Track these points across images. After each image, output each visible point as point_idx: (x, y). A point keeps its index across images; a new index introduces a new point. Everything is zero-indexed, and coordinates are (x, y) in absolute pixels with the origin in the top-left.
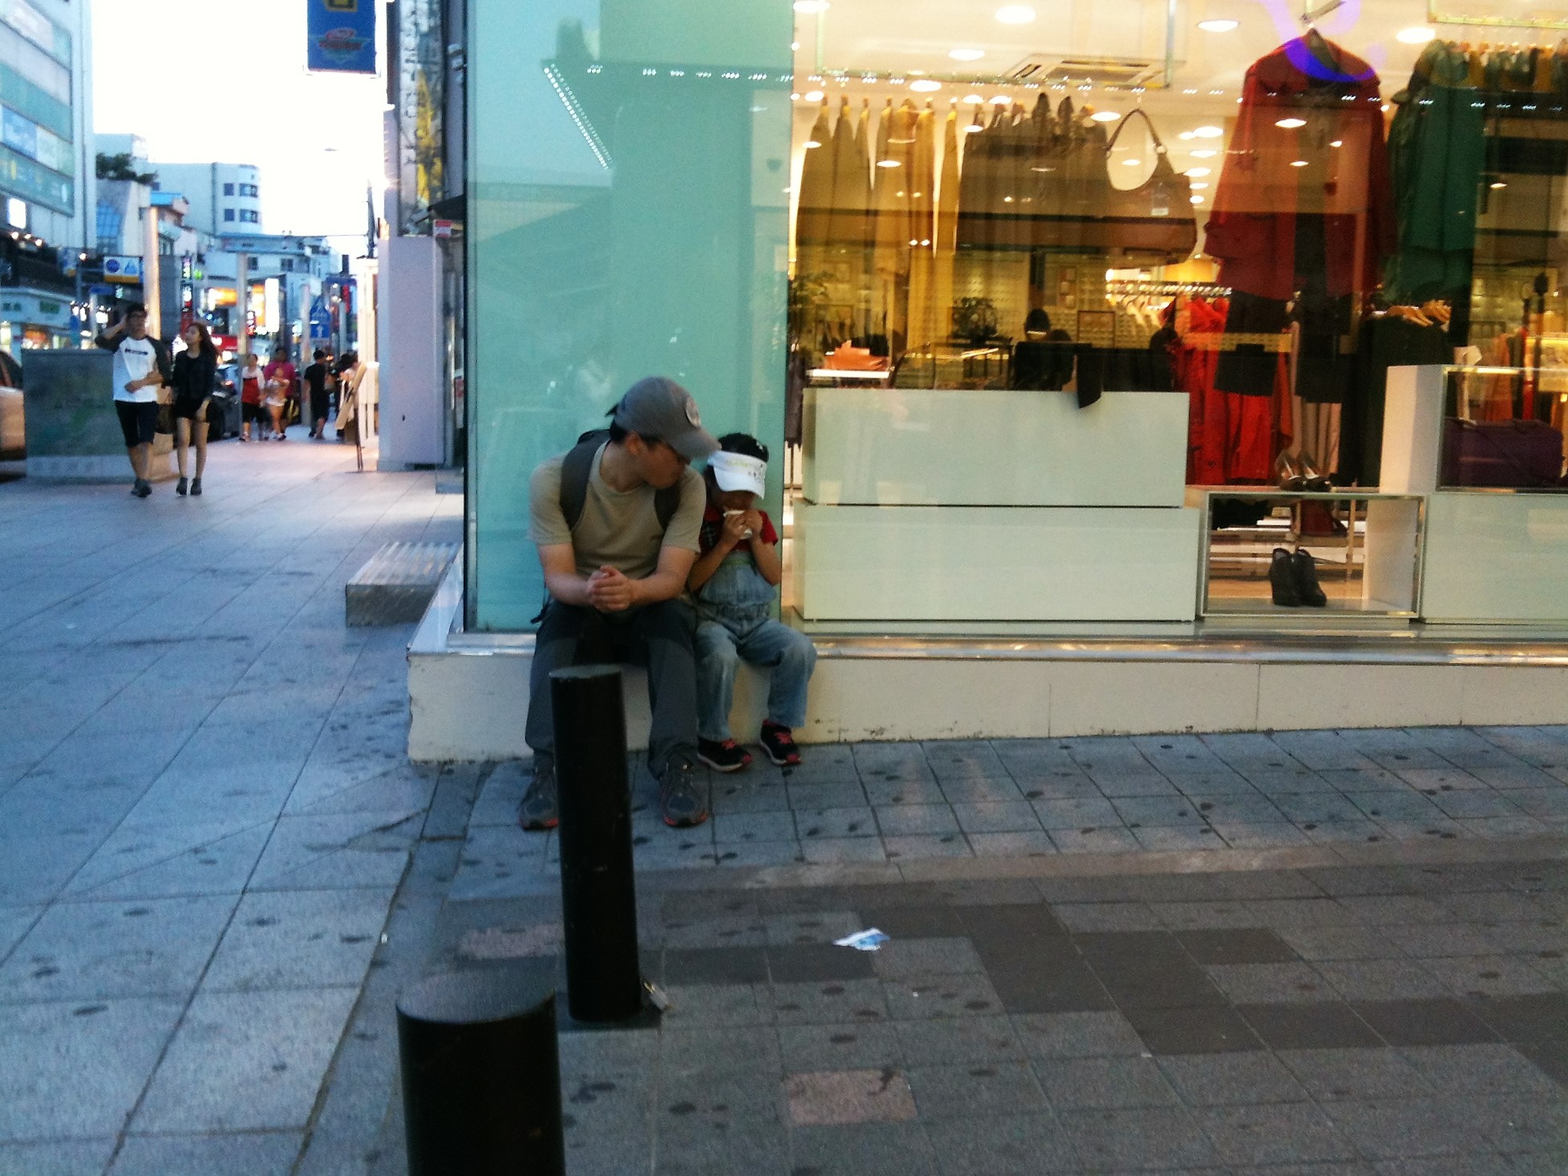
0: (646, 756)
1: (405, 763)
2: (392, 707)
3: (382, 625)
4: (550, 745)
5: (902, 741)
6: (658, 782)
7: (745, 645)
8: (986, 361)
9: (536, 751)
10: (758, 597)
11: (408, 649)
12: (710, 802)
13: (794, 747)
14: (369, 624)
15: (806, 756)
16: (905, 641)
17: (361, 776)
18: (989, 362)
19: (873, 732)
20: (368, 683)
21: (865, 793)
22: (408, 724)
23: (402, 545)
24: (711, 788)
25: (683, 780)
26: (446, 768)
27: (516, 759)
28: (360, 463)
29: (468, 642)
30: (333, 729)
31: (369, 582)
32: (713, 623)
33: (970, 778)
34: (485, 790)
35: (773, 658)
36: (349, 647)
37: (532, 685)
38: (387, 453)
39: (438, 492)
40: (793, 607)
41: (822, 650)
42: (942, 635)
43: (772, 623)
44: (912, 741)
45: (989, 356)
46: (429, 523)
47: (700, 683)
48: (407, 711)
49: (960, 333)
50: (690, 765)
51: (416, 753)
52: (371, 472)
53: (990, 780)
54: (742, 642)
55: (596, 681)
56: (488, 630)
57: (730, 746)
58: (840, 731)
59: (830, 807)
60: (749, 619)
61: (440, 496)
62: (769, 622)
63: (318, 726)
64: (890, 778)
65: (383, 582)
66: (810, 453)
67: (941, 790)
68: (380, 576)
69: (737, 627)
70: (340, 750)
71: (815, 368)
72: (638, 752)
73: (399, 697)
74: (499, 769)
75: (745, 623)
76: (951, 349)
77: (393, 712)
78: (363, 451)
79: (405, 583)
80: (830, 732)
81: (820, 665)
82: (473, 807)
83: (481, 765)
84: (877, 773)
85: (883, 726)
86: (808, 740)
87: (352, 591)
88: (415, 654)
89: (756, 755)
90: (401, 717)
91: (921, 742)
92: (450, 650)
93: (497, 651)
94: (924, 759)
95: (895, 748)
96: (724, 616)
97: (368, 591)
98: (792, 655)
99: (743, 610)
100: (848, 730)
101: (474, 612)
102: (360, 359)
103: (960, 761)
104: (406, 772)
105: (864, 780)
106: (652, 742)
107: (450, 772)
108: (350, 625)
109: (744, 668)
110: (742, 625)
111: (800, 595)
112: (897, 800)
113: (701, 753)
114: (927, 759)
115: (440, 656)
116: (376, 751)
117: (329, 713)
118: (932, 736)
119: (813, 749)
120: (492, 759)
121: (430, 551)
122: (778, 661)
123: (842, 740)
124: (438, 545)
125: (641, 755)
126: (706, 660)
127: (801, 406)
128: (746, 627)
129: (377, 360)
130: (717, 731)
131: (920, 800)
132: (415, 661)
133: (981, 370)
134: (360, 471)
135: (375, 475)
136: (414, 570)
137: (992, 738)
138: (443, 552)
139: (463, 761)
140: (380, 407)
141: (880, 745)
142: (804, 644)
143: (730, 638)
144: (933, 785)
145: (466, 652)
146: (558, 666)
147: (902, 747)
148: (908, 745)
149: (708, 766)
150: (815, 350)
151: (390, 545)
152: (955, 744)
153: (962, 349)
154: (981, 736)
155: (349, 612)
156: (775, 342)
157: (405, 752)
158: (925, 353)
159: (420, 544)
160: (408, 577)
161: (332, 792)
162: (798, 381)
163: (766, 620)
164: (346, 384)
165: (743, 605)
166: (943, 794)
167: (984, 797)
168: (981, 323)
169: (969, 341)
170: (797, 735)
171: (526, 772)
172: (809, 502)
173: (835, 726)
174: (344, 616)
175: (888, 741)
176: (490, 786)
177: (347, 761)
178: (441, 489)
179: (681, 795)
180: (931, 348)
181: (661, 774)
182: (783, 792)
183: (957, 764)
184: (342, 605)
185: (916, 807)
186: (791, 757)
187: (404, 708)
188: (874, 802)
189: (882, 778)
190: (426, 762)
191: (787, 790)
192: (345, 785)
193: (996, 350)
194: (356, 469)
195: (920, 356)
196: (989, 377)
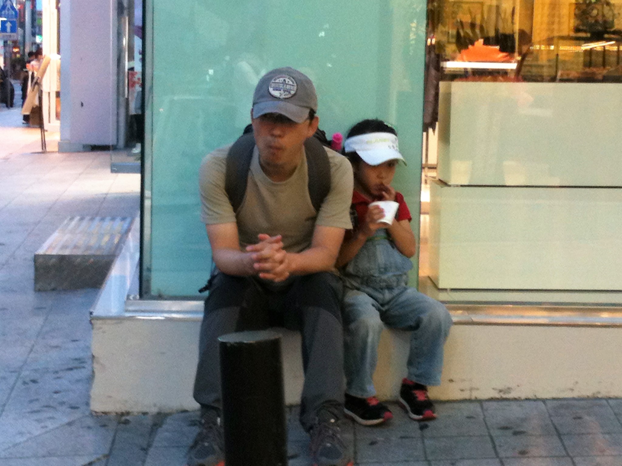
0: (298, 410)
1: (87, 413)
2: (76, 364)
3: (65, 290)
4: (217, 400)
5: (527, 399)
6: (308, 435)
7: (386, 311)
8: (604, 52)
9: (203, 406)
10: (397, 268)
11: (91, 313)
12: (355, 453)
13: (429, 404)
14: (53, 290)
15: (440, 412)
16: (532, 309)
17: (51, 425)
18: (606, 53)
19: (500, 391)
20: (54, 342)
21: (494, 447)
22: (91, 378)
23: (82, 219)
24: (355, 440)
25: (330, 432)
26: (123, 418)
27: (185, 411)
28: (44, 144)
29: (143, 308)
30: (25, 383)
31: (54, 252)
32: (359, 292)
33: (589, 434)
34: (157, 438)
35: (412, 323)
36: (38, 309)
37: (200, 347)
38: (68, 136)
39: (113, 171)
40: (429, 277)
41: (457, 316)
42: (562, 304)
43: (411, 292)
44: (536, 400)
45: (607, 48)
46: (105, 198)
47: (347, 347)
48: (90, 368)
49: (581, 27)
50: (337, 419)
51: (97, 406)
52: (53, 152)
53: (607, 436)
54: (384, 309)
55: (260, 345)
56: (160, 297)
57: (374, 403)
58: (471, 389)
59: (463, 459)
60: (390, 288)
61: (114, 175)
62: (409, 291)
63: (11, 381)
64: (516, 433)
65: (67, 252)
66: (445, 138)
67: (563, 445)
68: (64, 247)
69: (379, 296)
70: (31, 401)
71: (448, 60)
72: (291, 407)
73: (82, 355)
74: (169, 420)
75: (386, 291)
76: (574, 42)
77: (76, 368)
78: (46, 133)
79: (86, 254)
80: (462, 390)
81: (455, 331)
82: (146, 454)
83: (153, 416)
84: (506, 428)
85: (510, 386)
86: (443, 397)
87: (40, 260)
88: (98, 318)
89: (395, 410)
90: (83, 373)
91: (544, 401)
92: (128, 315)
93: (166, 315)
94: (547, 415)
95: (520, 406)
96: (368, 285)
97: (54, 260)
98: (430, 321)
99: (385, 281)
100: (478, 389)
101: (148, 281)
102: (44, 52)
103: (580, 418)
104: (89, 422)
105: (493, 435)
106: (304, 400)
107: (127, 422)
108: (38, 290)
109: (386, 333)
110: (383, 295)
111: (435, 266)
112: (523, 453)
113: (349, 409)
114: (550, 416)
115: (119, 319)
116: (62, 403)
117: (21, 368)
118: (554, 395)
119: (448, 405)
120: (162, 412)
121: (107, 224)
122: (416, 326)
123: (473, 398)
124: (113, 219)
125: (294, 409)
126: (353, 326)
127: (437, 94)
128: (387, 295)
129: (59, 52)
130: (363, 390)
131: (544, 453)
132: (98, 324)
133: (600, 59)
134: (44, 152)
135: (57, 155)
136: (93, 242)
137: (610, 398)
138: (118, 225)
139: (138, 413)
140: (61, 95)
141: (507, 403)
142: (441, 311)
143: (373, 305)
144: (555, 439)
145: (140, 317)
146: (225, 332)
147: (526, 404)
148: (532, 402)
149: (353, 421)
150: (449, 42)
151: (72, 219)
152: (575, 402)
153: (583, 42)
154: (600, 396)
155: (37, 279)
156: (412, 36)
157: (88, 404)
158: (549, 45)
159: (98, 218)
160: (88, 248)
161: (25, 439)
162: (433, 72)
163: (406, 289)
164: (33, 73)
165: (385, 277)
166: (565, 449)
167: (602, 451)
168: (600, 19)
169: (589, 35)
170: (433, 393)
171: (193, 423)
172: (444, 183)
173: (466, 385)
174: (33, 281)
175: (515, 400)
176: (162, 434)
177: (38, 412)
178: (116, 169)
179: (329, 445)
180: (555, 41)
181: (311, 428)
182: (420, 445)
183: (578, 421)
184: (31, 273)
185: (540, 460)
186: (428, 413)
187: (86, 366)
188: (502, 454)
189: (509, 433)
190: (105, 413)
191: (423, 443)
192: (37, 433)
193: (613, 42)
194: (40, 150)
195: (543, 47)
196: (608, 67)
